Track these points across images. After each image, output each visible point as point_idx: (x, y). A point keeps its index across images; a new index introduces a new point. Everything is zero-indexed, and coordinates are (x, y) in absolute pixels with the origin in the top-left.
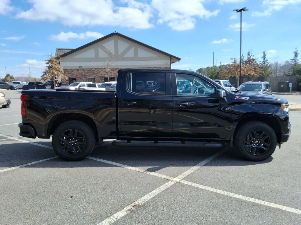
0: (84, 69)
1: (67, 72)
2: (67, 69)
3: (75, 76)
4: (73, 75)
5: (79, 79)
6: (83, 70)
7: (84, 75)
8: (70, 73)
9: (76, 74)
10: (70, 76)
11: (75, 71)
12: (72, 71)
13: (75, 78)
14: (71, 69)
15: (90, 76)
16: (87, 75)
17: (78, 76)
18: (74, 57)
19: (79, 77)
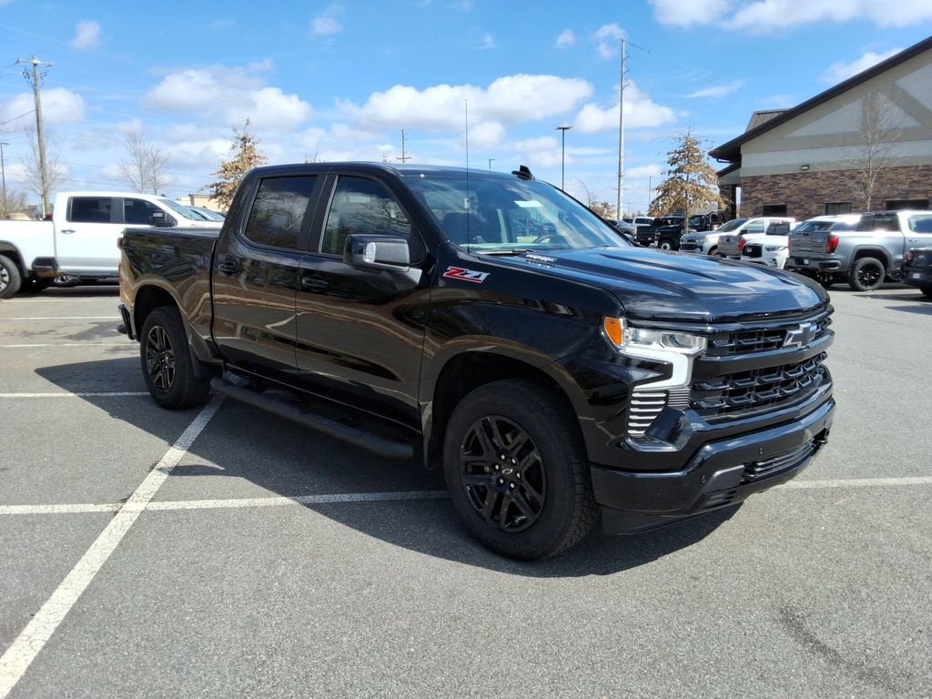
0: (815, 174)
1: (759, 187)
2: (761, 177)
3: (782, 197)
4: (776, 195)
5: (795, 209)
6: (814, 176)
7: (813, 192)
8: (768, 190)
9: (788, 191)
10: (769, 200)
11: (787, 183)
12: (776, 183)
13: (782, 203)
14: (773, 176)
15: (834, 198)
16: (824, 192)
17: (795, 198)
18: (787, 136)
19: (796, 202)
